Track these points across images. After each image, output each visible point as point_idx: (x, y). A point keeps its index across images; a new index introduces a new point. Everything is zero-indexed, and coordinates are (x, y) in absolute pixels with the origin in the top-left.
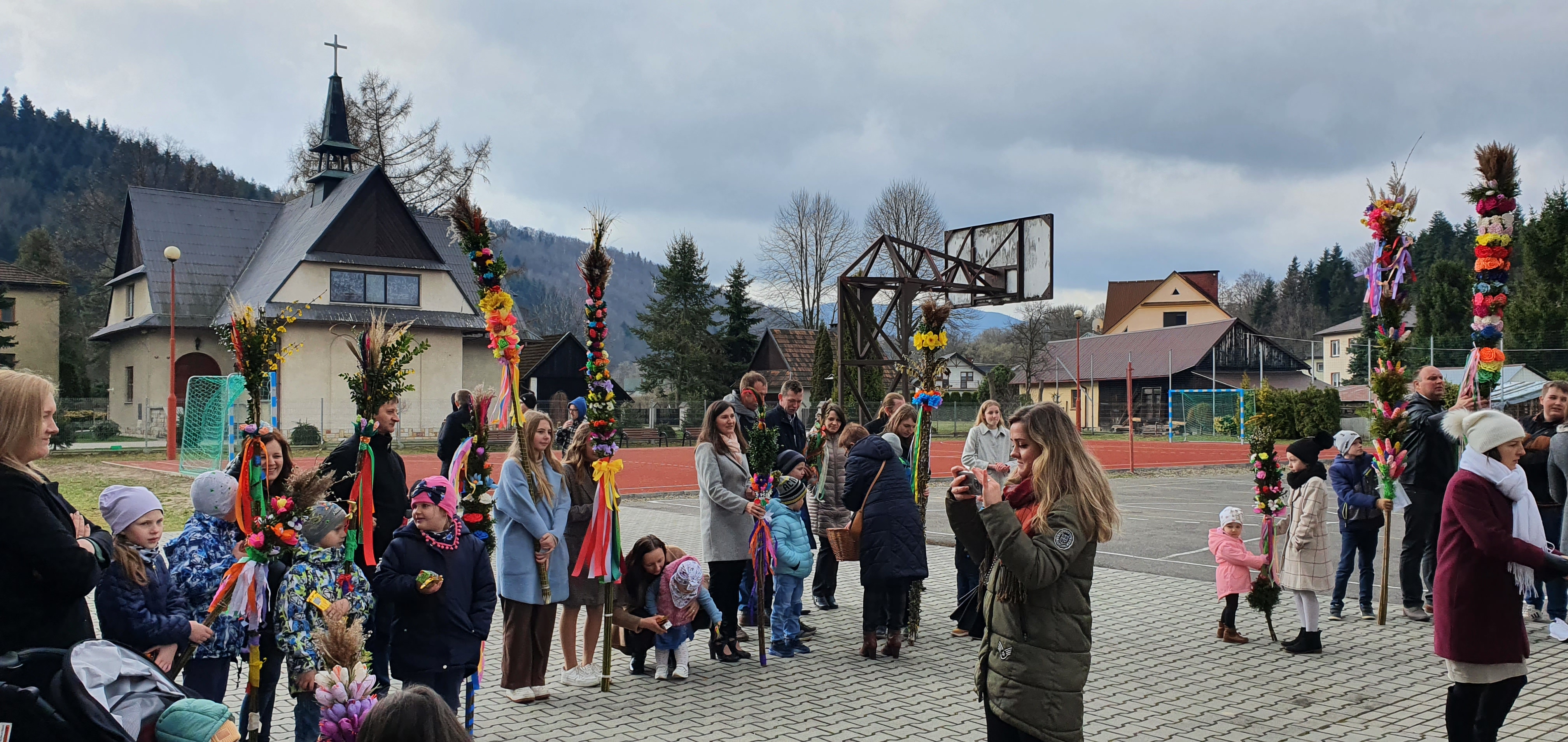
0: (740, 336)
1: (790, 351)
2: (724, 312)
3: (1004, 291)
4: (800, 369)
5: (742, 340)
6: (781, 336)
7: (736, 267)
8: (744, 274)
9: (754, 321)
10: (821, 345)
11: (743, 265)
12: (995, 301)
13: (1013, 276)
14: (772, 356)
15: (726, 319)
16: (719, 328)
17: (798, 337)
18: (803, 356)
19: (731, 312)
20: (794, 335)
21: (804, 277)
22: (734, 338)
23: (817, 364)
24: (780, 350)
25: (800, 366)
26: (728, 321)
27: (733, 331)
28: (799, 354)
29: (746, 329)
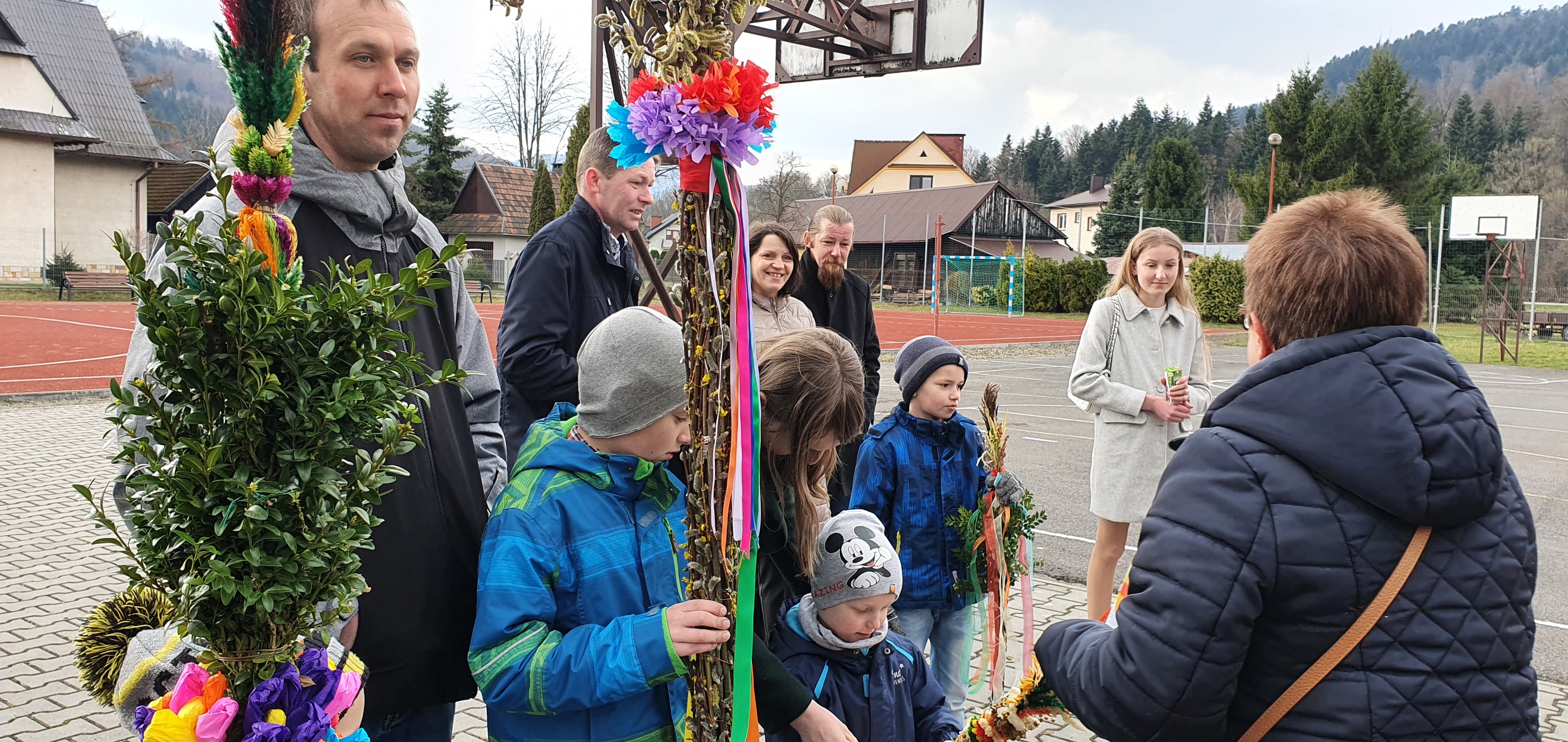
0: (441, 171)
1: (504, 192)
2: (422, 141)
3: (887, 49)
4: (514, 214)
5: (444, 177)
6: (491, 173)
7: (438, 88)
8: (447, 97)
9: (458, 154)
10: (540, 187)
11: (446, 86)
12: (869, 69)
13: (905, 23)
14: (480, 197)
15: (425, 150)
16: (415, 159)
17: (513, 176)
18: (519, 199)
19: (431, 142)
20: (509, 174)
21: (522, 110)
22: (433, 173)
23: (537, 208)
24: (491, 190)
25: (516, 211)
26: (427, 152)
27: (433, 164)
28: (514, 196)
29: (449, 163)
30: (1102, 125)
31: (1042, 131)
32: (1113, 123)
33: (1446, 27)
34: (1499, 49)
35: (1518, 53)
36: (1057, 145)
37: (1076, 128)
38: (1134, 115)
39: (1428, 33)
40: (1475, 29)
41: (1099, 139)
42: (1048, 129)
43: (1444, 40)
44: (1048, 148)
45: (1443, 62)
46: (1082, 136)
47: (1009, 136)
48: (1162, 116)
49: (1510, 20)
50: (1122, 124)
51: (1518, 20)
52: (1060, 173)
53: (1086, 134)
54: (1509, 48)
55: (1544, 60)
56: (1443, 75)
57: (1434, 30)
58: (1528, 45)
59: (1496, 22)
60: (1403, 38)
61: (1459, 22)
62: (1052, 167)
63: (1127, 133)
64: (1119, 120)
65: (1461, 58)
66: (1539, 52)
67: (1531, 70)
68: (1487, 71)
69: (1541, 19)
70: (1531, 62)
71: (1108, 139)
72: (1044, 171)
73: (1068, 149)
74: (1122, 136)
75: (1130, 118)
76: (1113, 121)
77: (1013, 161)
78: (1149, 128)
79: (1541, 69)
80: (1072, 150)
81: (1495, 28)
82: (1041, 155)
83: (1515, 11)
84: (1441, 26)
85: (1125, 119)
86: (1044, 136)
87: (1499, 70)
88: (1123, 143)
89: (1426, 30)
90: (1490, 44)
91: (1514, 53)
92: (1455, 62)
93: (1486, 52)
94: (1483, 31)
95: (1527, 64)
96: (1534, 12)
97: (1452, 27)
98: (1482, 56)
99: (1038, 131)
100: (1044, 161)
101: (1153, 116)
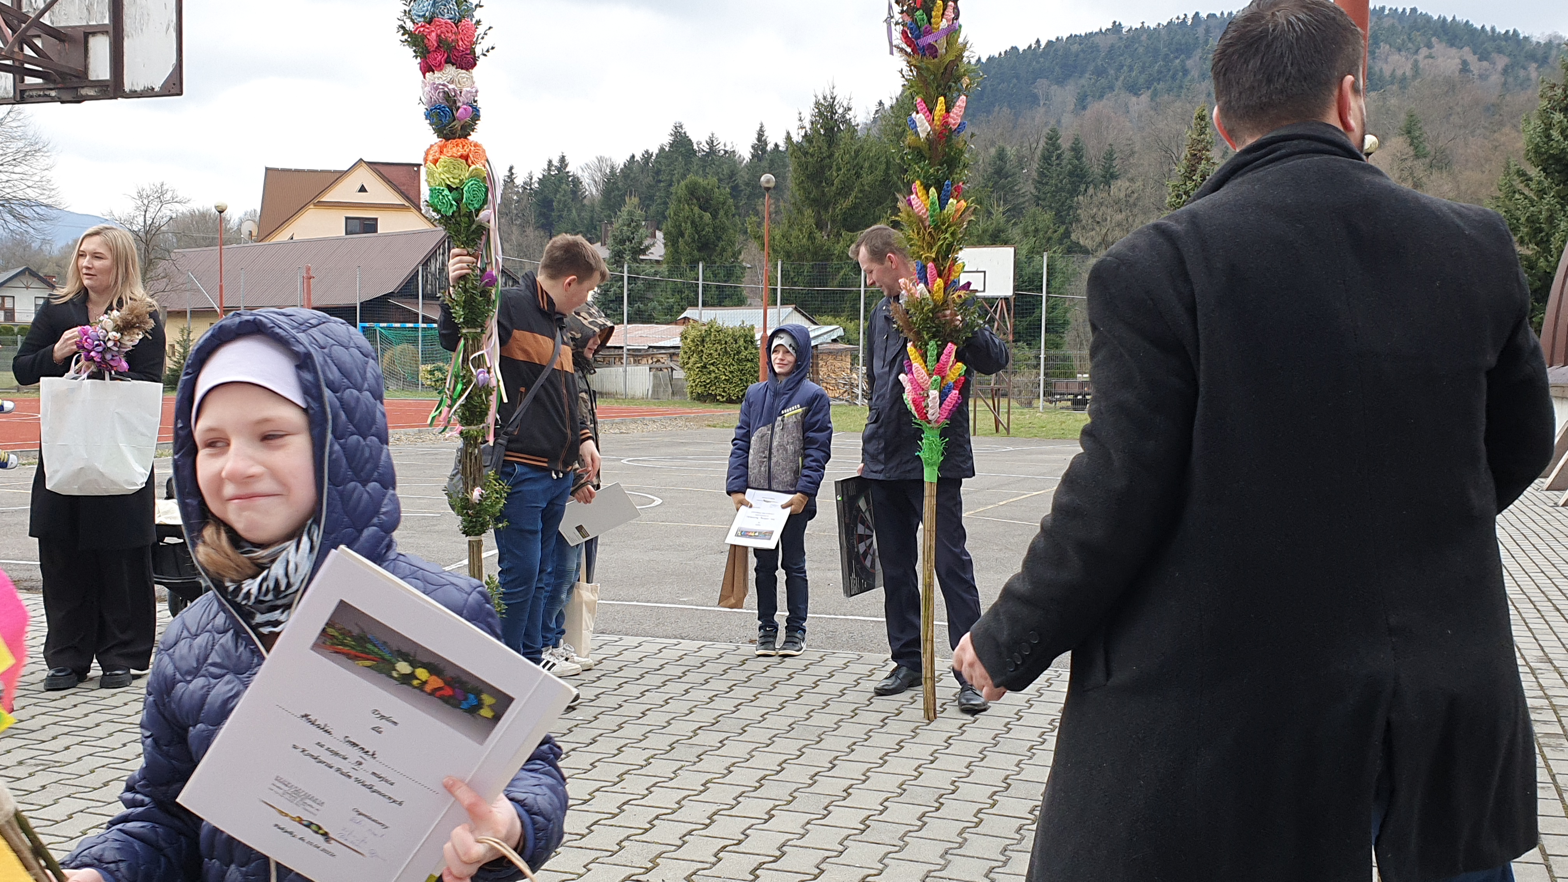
30: (633, 156)
31: (556, 163)
32: (647, 156)
33: (1043, 44)
34: (1100, 72)
35: (1122, 78)
36: (576, 182)
37: (600, 160)
38: (671, 145)
39: (1024, 50)
40: (1075, 48)
41: (628, 176)
42: (563, 159)
43: (1042, 60)
44: (564, 186)
45: (1041, 86)
46: (608, 171)
47: (511, 168)
48: (706, 148)
49: (1112, 39)
50: (657, 155)
51: (1121, 38)
52: (582, 219)
53: (612, 168)
54: (1112, 72)
55: (1148, 88)
56: (1042, 103)
57: (1030, 46)
58: (1131, 69)
59: (1097, 40)
60: (997, 56)
61: (1057, 39)
62: (569, 210)
63: (663, 168)
64: (655, 150)
65: (1061, 81)
66: (1141, 80)
67: (1134, 99)
68: (1089, 99)
69: (1144, 37)
70: (1133, 89)
71: (641, 177)
72: (560, 216)
73: (591, 188)
74: (658, 172)
75: (667, 149)
76: (647, 152)
77: (518, 202)
78: (691, 163)
79: (1145, 98)
80: (597, 190)
81: (1094, 48)
82: (556, 194)
83: (1117, 27)
84: (1038, 41)
85: (662, 149)
86: (559, 169)
87: (1101, 97)
88: (660, 181)
89: (1022, 47)
90: (1091, 67)
91: (1117, 79)
92: (1054, 87)
93: (1087, 75)
94: (1082, 51)
95: (1130, 91)
96: (1136, 29)
97: (1050, 43)
98: (1083, 81)
99: (550, 162)
100: (559, 202)
101: (695, 147)
